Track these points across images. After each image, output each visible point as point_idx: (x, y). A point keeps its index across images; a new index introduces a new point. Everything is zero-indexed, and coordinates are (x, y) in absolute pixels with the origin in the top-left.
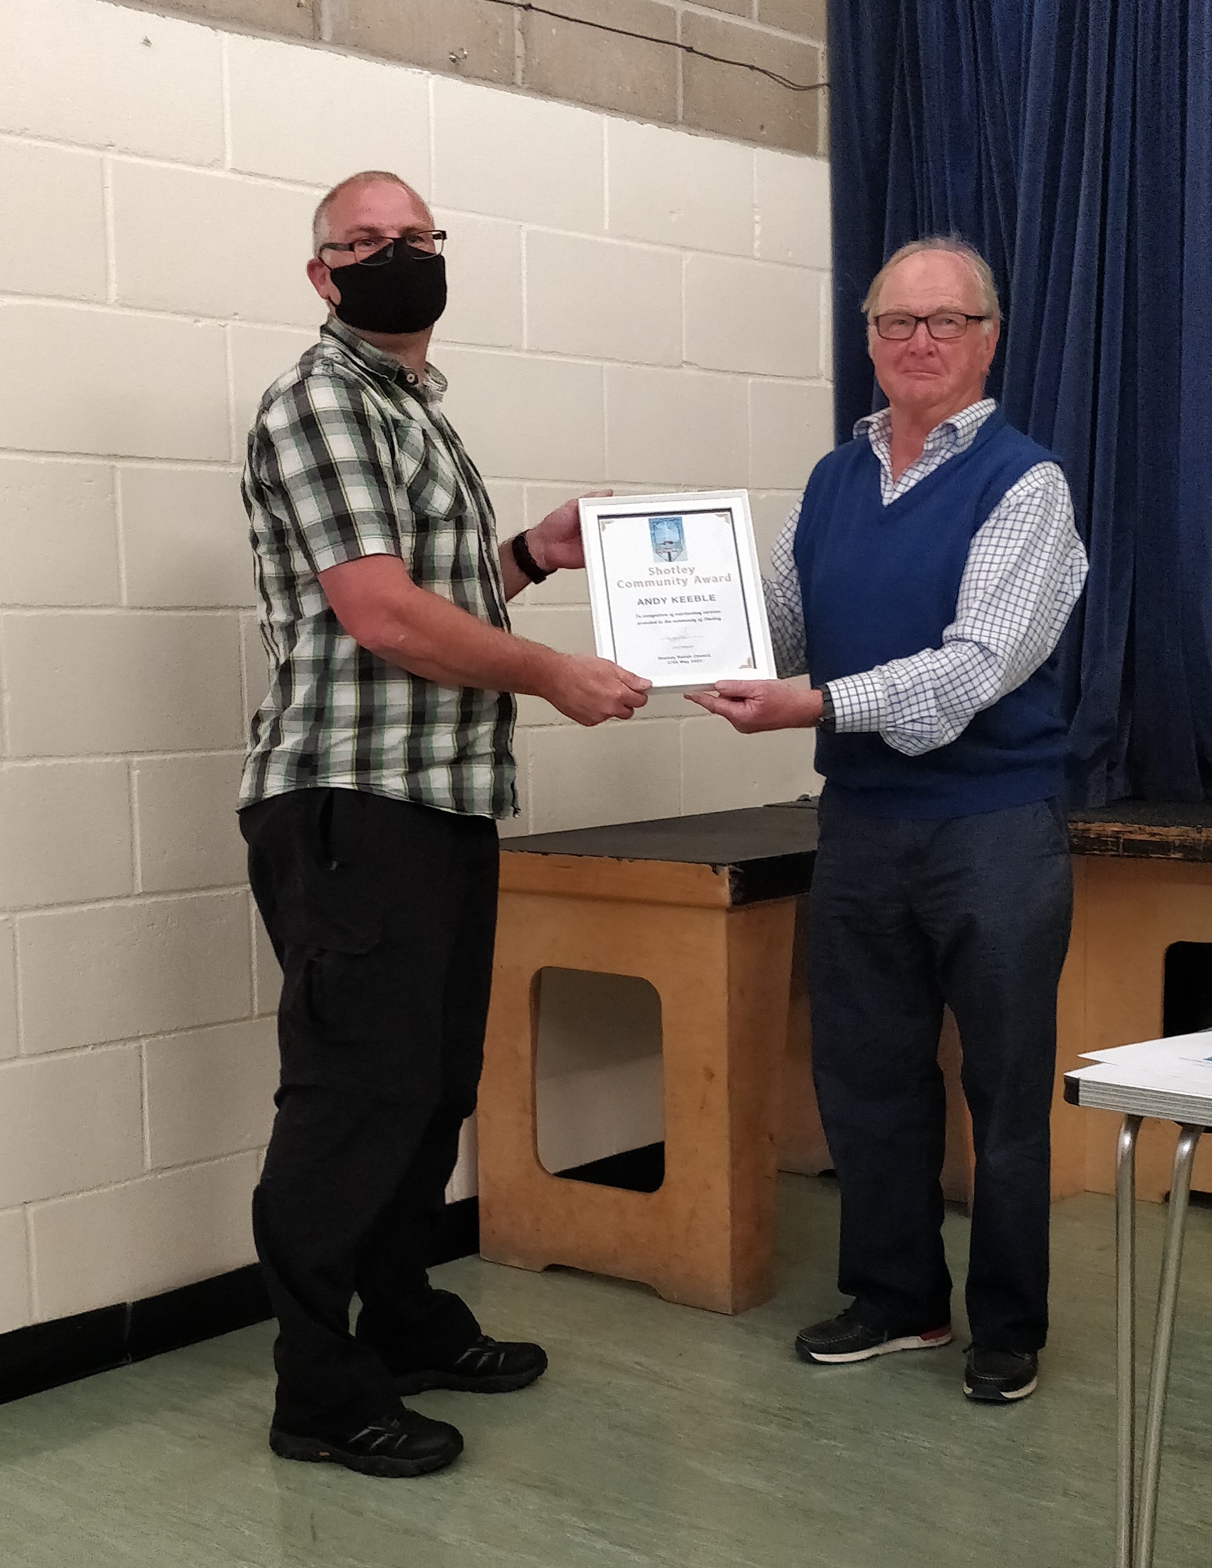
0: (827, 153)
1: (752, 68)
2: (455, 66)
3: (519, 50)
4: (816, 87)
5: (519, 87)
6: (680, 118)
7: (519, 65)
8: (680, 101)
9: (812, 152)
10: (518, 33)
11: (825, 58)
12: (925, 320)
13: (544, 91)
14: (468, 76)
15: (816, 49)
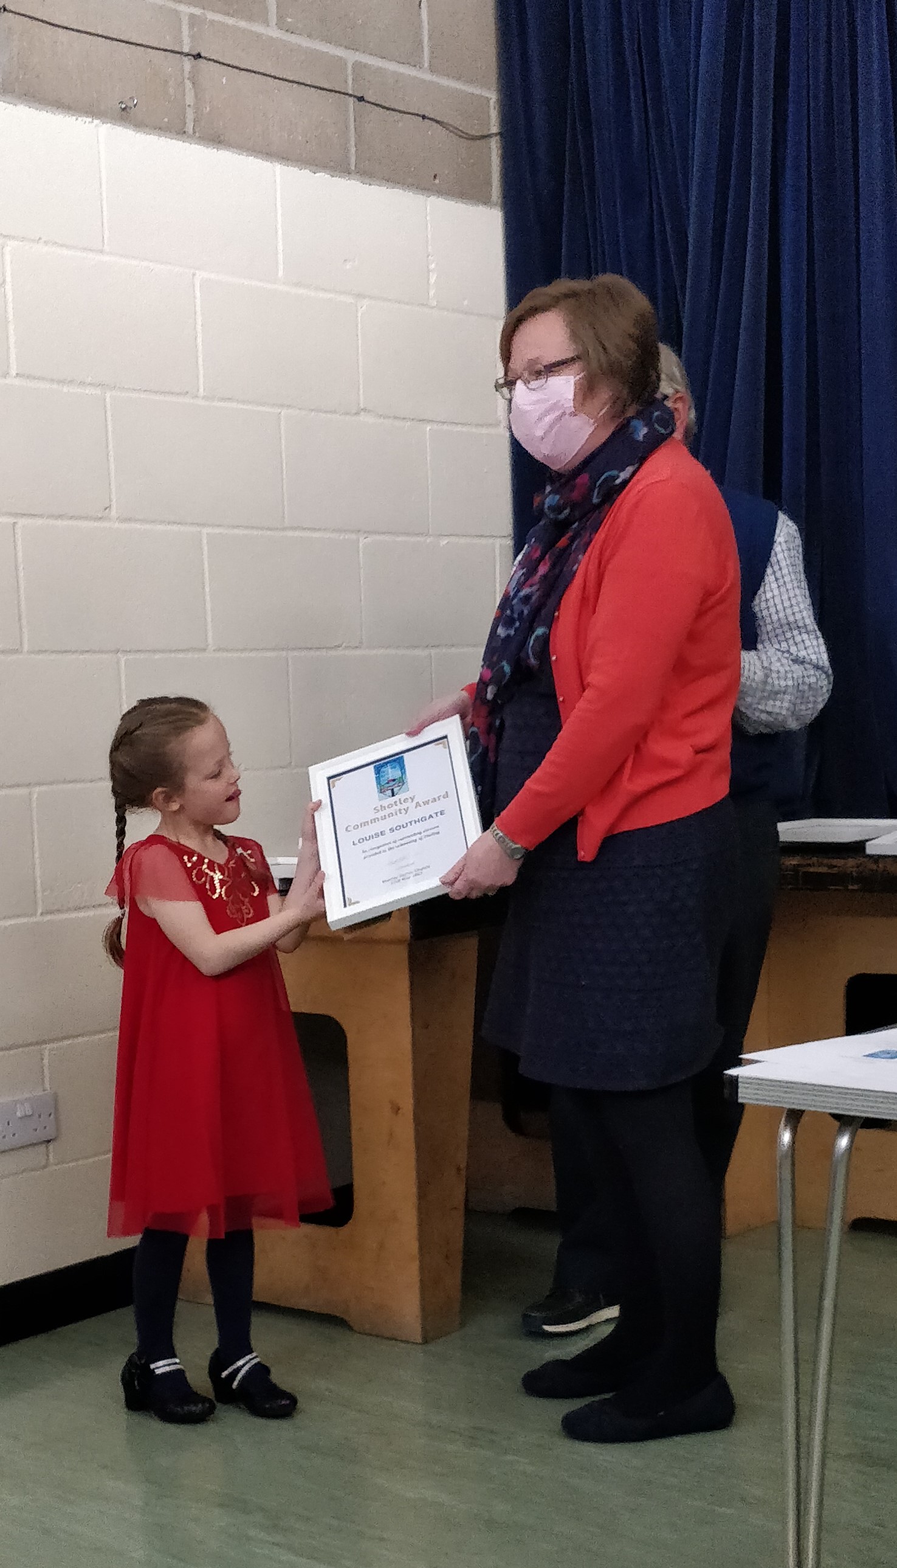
0: (500, 201)
1: (424, 117)
2: (125, 115)
3: (190, 99)
4: (489, 136)
5: (189, 136)
6: (353, 168)
7: (190, 115)
8: (353, 149)
9: (486, 201)
10: (188, 84)
11: (497, 107)
13: (216, 139)
14: (139, 125)
15: (488, 100)
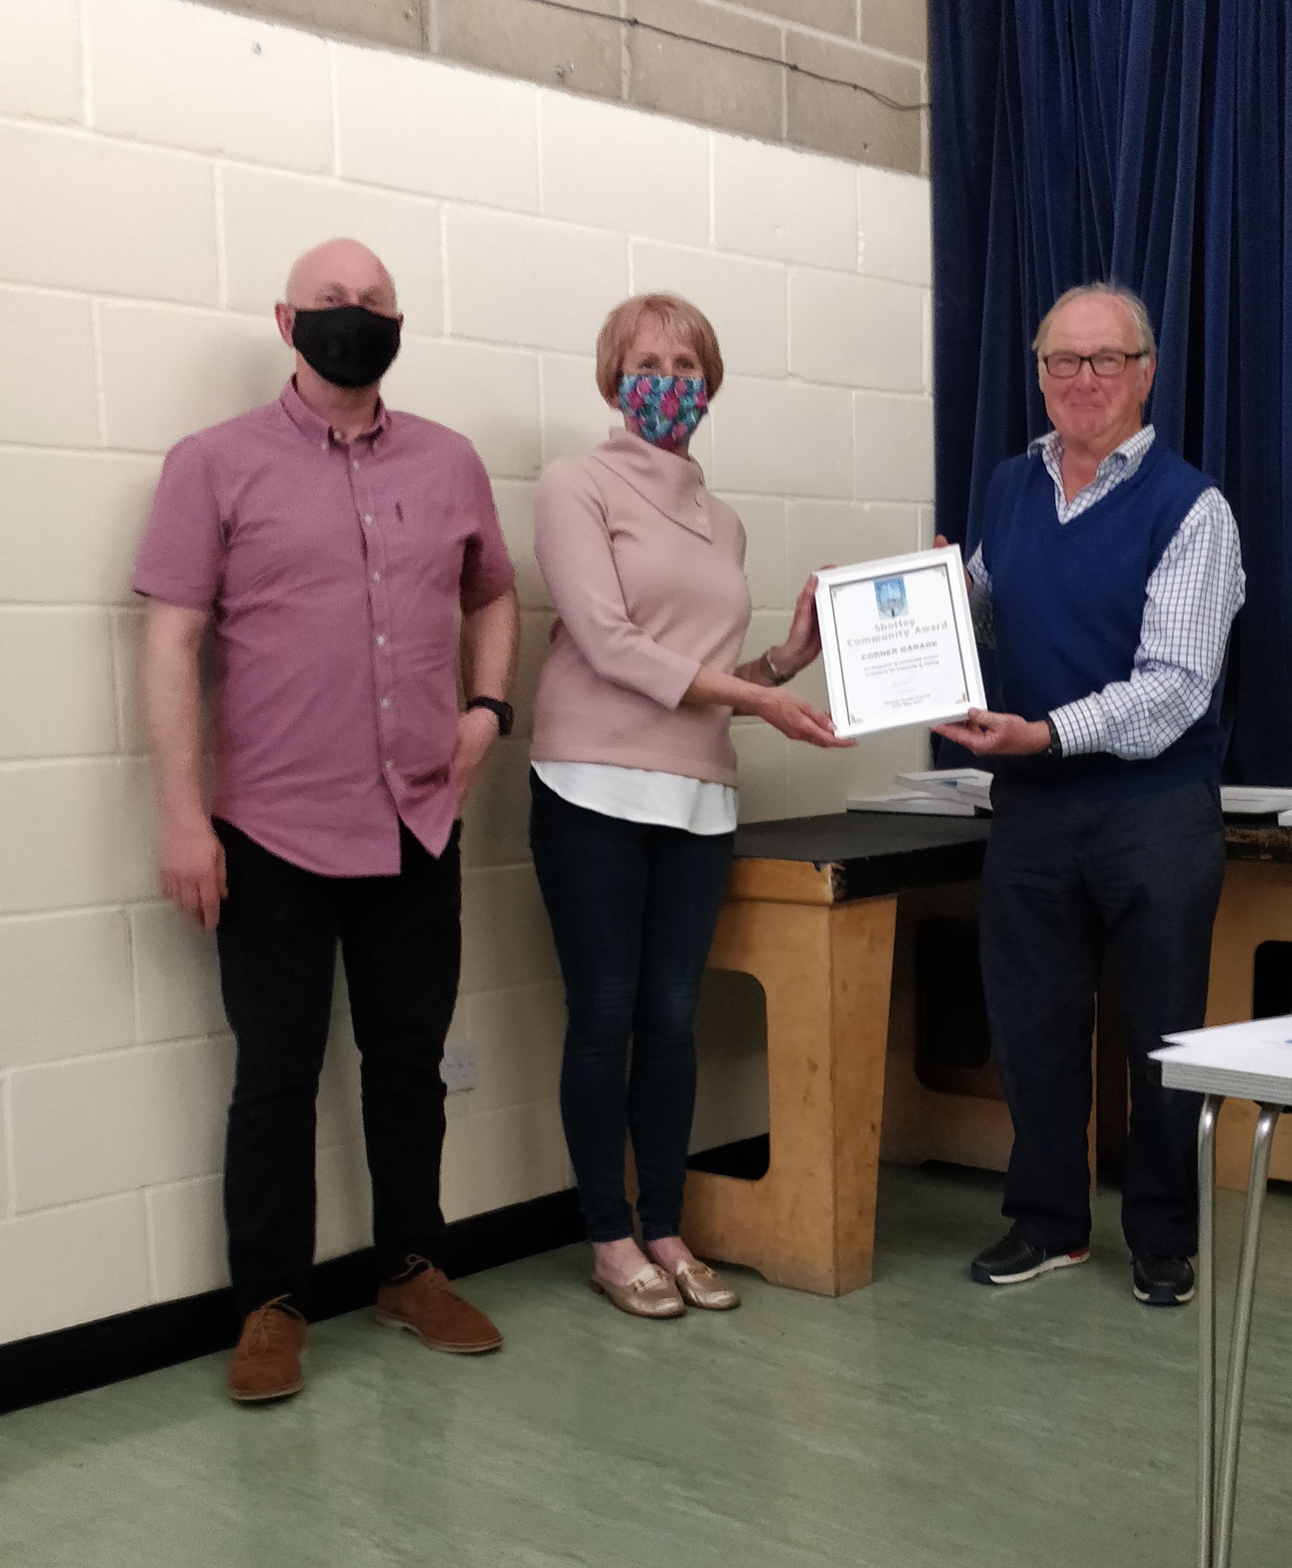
0: (928, 171)
1: (855, 87)
2: (561, 80)
3: (626, 64)
4: (917, 107)
5: (624, 101)
6: (784, 134)
7: (625, 79)
8: (785, 118)
9: (915, 171)
10: (624, 50)
11: (927, 78)
12: (1090, 359)
13: (649, 104)
14: (577, 90)
15: (918, 72)
